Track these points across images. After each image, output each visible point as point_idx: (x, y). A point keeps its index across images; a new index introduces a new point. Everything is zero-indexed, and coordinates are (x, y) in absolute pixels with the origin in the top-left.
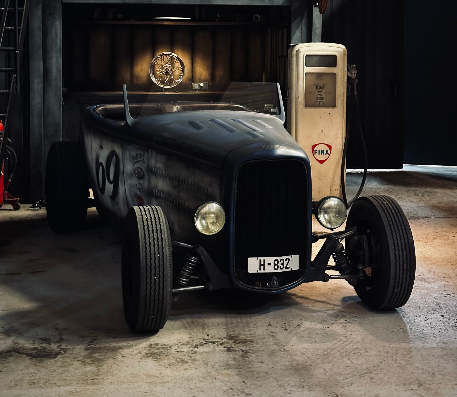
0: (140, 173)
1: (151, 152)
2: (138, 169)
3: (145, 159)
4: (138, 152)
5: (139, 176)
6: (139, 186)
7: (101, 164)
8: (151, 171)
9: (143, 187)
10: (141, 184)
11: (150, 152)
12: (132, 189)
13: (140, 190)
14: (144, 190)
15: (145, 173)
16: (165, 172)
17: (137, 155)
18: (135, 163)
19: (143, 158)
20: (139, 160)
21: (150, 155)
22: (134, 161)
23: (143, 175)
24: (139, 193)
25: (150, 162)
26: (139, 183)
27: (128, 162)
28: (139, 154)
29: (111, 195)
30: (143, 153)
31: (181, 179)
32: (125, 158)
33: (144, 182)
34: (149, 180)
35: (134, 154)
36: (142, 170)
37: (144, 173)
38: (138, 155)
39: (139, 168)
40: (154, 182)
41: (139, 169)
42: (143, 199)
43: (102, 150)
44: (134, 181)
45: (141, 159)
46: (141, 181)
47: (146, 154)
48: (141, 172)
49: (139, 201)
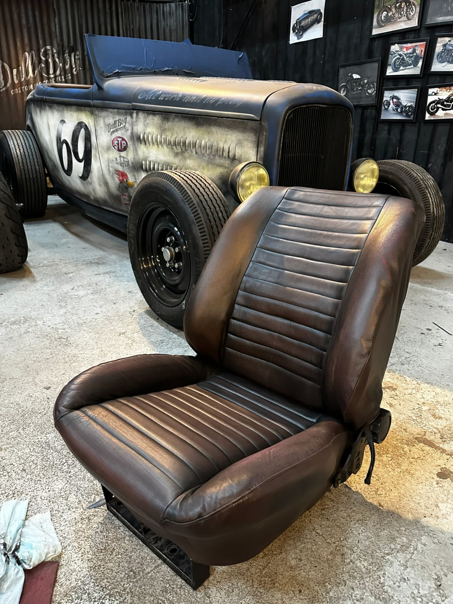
0: (121, 144)
1: (137, 114)
2: (118, 139)
3: (127, 125)
4: (117, 118)
5: (120, 147)
6: (120, 160)
7: (65, 142)
8: (138, 139)
9: (126, 160)
10: (124, 157)
11: (135, 115)
12: (110, 165)
13: (121, 164)
14: (128, 164)
15: (128, 144)
16: (161, 136)
17: (115, 122)
18: (113, 132)
19: (124, 124)
20: (118, 127)
21: (134, 119)
22: (112, 130)
23: (125, 145)
24: (120, 169)
25: (135, 128)
26: (120, 157)
27: (103, 133)
28: (118, 120)
29: (81, 175)
30: (124, 119)
31: (187, 142)
32: (98, 128)
33: (127, 155)
34: (136, 150)
35: (111, 121)
36: (123, 139)
37: (126, 142)
38: (117, 122)
39: (120, 137)
40: (144, 153)
41: (120, 140)
42: (127, 175)
43: (65, 124)
44: (114, 154)
45: (122, 126)
46: (123, 154)
47: (129, 118)
48: (123, 142)
49: (121, 178)
